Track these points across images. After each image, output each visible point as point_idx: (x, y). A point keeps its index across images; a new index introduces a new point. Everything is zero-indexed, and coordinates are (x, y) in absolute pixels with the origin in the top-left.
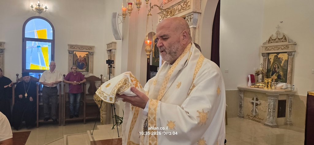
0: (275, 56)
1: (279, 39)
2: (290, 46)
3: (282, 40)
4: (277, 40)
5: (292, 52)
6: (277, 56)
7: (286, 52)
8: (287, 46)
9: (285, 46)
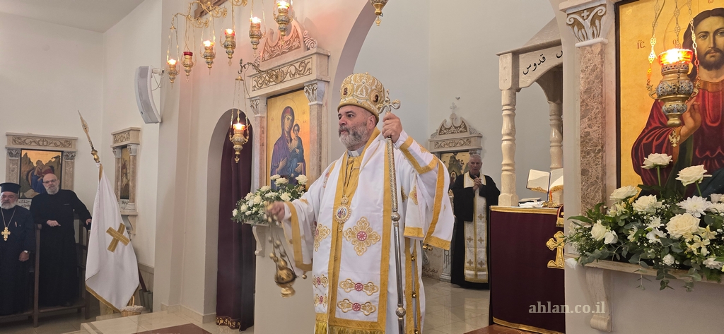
0: (451, 157)
1: (456, 128)
2: (472, 140)
3: (461, 129)
4: (453, 129)
5: (476, 150)
6: (455, 158)
7: (467, 151)
8: (468, 140)
9: (465, 140)
